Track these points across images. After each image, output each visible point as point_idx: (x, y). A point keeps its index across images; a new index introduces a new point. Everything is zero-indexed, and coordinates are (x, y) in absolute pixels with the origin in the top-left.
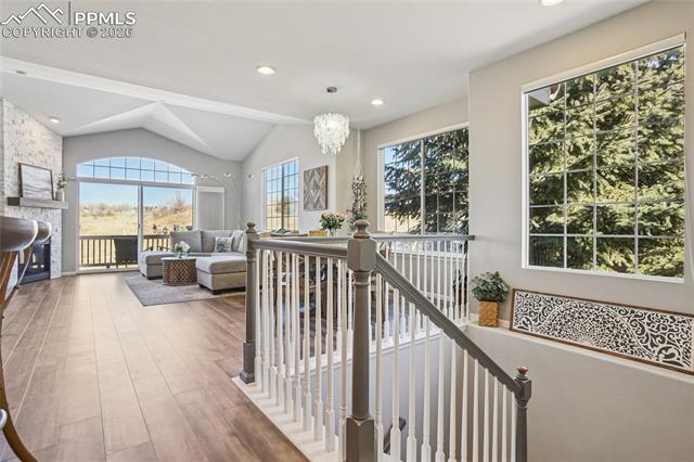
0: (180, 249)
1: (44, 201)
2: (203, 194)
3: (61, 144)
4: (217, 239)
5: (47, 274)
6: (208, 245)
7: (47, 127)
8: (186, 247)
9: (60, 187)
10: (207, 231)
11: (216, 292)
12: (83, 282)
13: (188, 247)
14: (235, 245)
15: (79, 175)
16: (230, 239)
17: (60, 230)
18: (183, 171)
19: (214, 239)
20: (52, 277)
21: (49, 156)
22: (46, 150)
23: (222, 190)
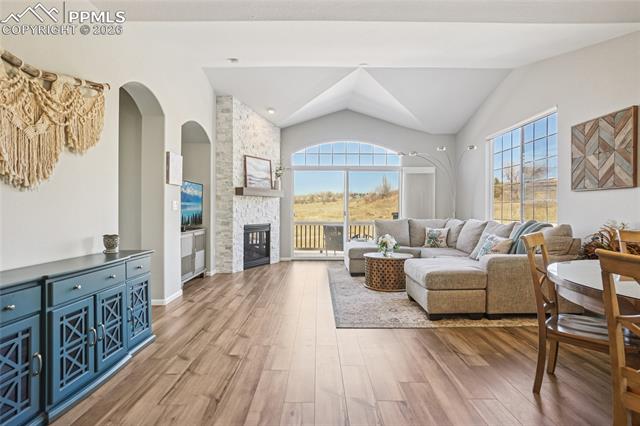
0: (384, 244)
1: (264, 190)
2: (410, 176)
3: (279, 135)
4: (428, 229)
5: (266, 259)
6: (417, 238)
7: (267, 120)
8: (392, 241)
9: (278, 176)
10: (415, 220)
11: (433, 317)
12: (297, 267)
13: (394, 242)
14: (452, 239)
15: (293, 164)
16: (444, 231)
17: (278, 217)
18: (389, 151)
19: (425, 230)
20: (272, 262)
21: (269, 148)
22: (267, 141)
23: (431, 170)
